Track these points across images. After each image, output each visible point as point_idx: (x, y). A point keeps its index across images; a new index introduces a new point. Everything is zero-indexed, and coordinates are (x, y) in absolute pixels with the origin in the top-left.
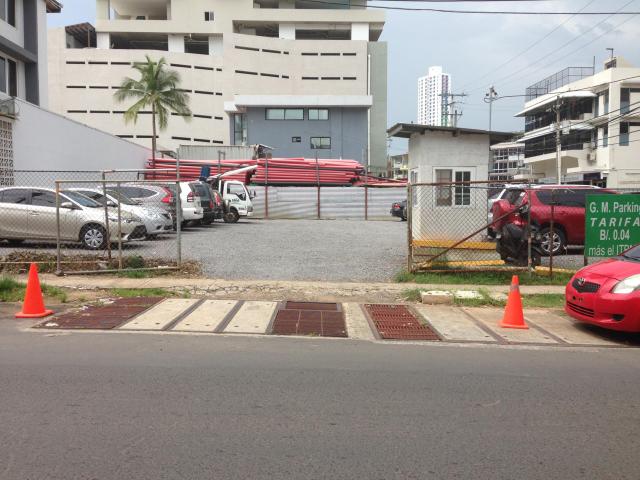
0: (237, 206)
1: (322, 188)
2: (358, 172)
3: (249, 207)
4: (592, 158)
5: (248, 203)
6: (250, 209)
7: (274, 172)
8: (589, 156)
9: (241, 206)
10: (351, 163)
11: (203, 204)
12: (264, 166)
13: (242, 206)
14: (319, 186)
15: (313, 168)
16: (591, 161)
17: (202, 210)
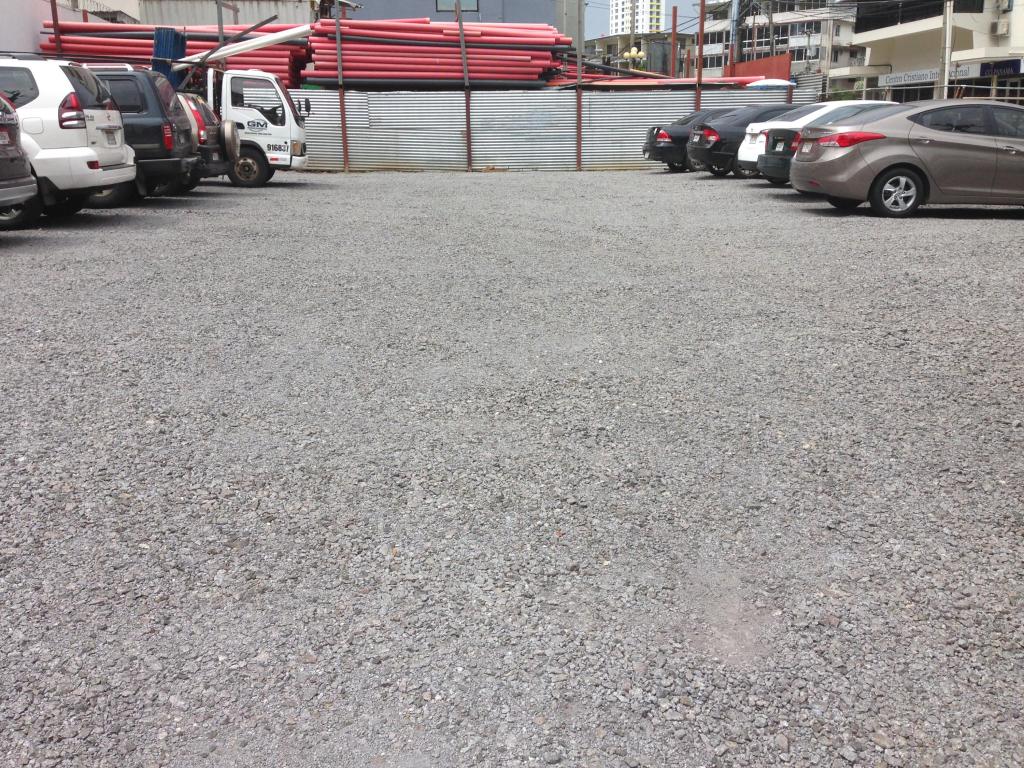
0: (262, 141)
1: (476, 95)
2: (559, 52)
3: (294, 144)
4: (1001, 30)
5: (290, 131)
6: (301, 149)
7: (359, 54)
8: (994, 27)
9: (273, 141)
10: (544, 32)
11: (132, 135)
12: (333, 40)
13: (276, 141)
14: (468, 87)
15: (453, 42)
16: (997, 36)
17: (128, 154)
